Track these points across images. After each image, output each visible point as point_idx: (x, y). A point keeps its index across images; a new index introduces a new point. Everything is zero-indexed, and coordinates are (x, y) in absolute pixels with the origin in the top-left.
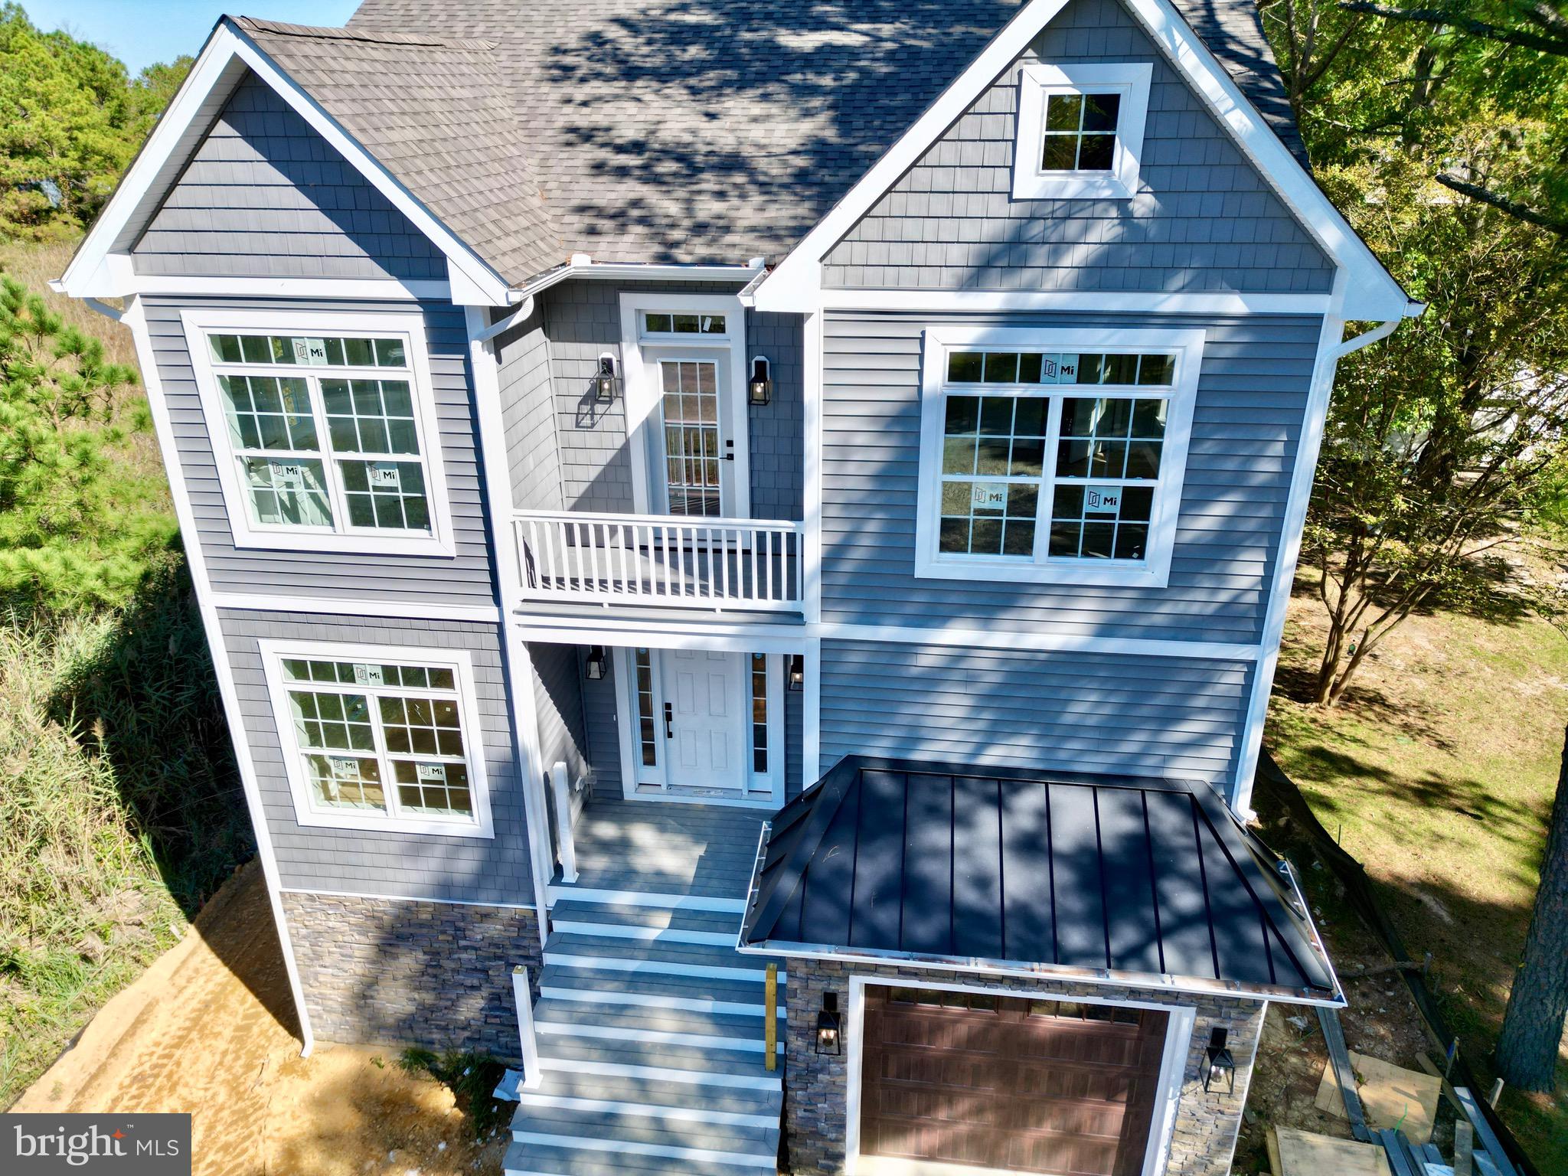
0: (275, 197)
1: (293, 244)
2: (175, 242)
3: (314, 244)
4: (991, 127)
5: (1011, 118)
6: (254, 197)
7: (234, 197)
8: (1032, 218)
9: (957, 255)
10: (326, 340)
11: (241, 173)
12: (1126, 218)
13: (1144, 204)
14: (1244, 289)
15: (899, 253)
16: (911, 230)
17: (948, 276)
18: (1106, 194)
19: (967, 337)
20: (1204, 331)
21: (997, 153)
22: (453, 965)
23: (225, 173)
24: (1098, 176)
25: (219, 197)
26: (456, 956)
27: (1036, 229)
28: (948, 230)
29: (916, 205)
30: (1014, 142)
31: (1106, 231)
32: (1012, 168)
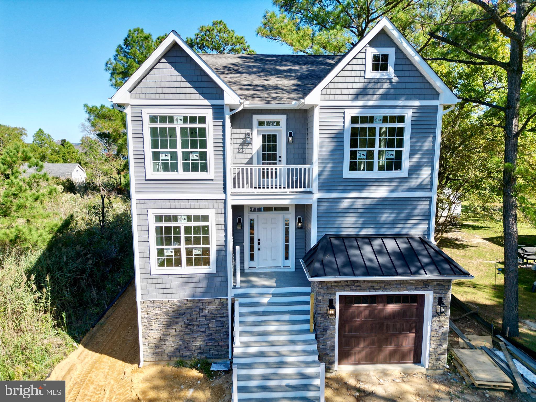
0: (175, 78)
1: (179, 90)
2: (144, 90)
3: (184, 90)
4: (360, 62)
5: (364, 60)
6: (169, 78)
7: (163, 78)
8: (370, 83)
9: (352, 91)
10: (184, 116)
11: (167, 72)
12: (391, 83)
13: (395, 80)
14: (419, 99)
15: (338, 92)
16: (341, 86)
17: (350, 97)
18: (386, 77)
19: (356, 112)
20: (411, 110)
21: (362, 68)
22: (197, 323)
23: (162, 72)
24: (384, 73)
25: (159, 78)
26: (198, 320)
27: (370, 86)
28: (350, 86)
29: (342, 80)
30: (365, 65)
31: (386, 85)
32: (365, 71)
